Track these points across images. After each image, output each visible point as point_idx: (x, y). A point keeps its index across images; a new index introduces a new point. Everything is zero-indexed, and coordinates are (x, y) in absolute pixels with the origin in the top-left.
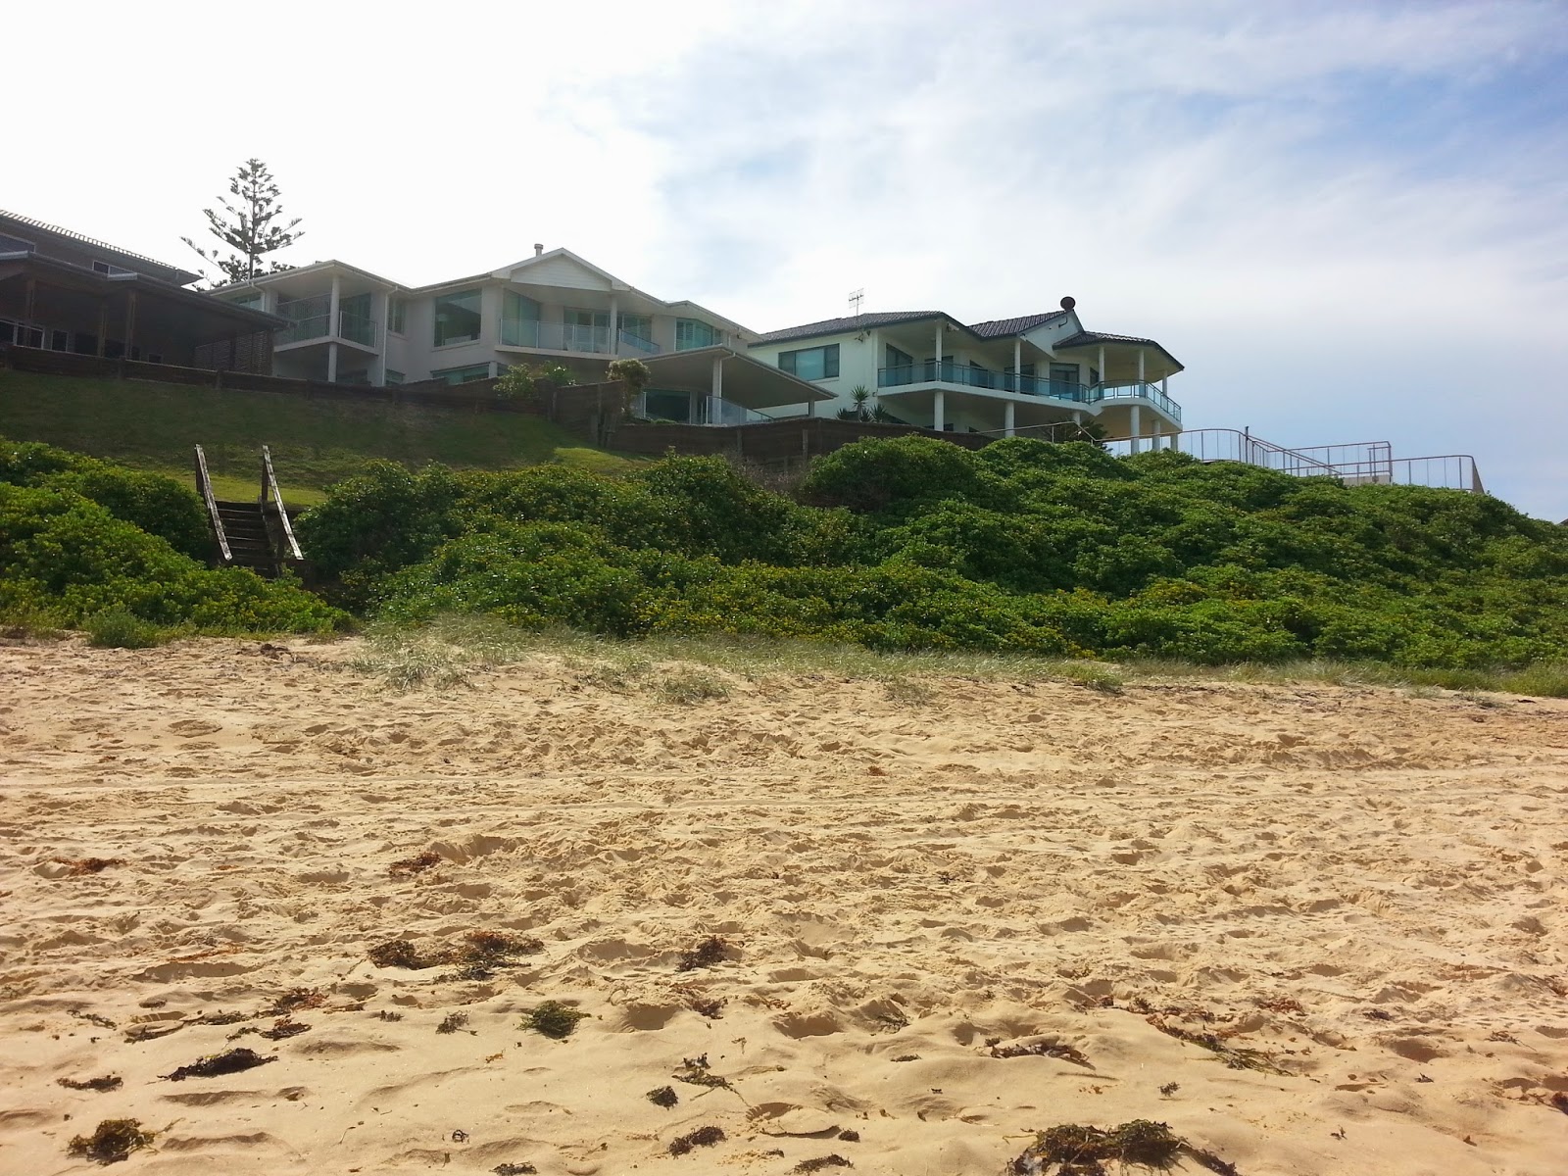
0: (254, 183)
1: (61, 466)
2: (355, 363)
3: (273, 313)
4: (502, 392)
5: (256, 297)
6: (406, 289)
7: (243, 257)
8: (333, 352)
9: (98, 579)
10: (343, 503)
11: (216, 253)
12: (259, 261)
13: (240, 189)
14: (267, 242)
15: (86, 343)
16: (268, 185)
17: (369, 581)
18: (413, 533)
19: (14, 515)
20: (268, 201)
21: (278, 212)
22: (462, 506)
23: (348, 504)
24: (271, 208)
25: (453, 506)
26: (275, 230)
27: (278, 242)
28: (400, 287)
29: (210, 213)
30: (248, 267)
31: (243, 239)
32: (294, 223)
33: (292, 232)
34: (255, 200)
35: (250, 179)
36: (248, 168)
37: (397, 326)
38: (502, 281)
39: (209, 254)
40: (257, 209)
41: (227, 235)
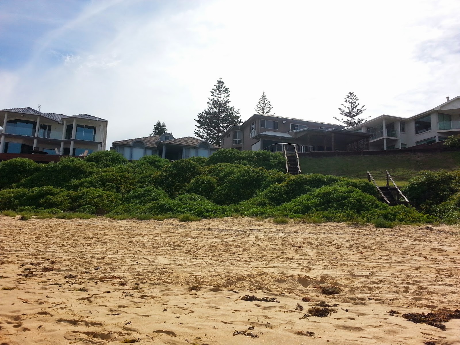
0: (351, 98)
1: (336, 180)
2: (391, 143)
3: (366, 132)
4: (446, 145)
5: (360, 129)
6: (405, 119)
7: (350, 119)
8: (385, 141)
9: (368, 209)
10: (415, 185)
11: (342, 119)
12: (354, 119)
13: (348, 101)
14: (356, 113)
15: (321, 148)
16: (355, 98)
17: (430, 207)
18: (441, 192)
19: (341, 194)
20: (355, 102)
21: (358, 105)
22: (454, 183)
23: (416, 184)
24: (356, 104)
25: (451, 183)
26: (358, 110)
27: (359, 113)
28: (403, 119)
29: (340, 109)
30: (351, 121)
31: (350, 114)
32: (363, 107)
33: (362, 110)
34: (352, 103)
35: (350, 98)
36: (349, 95)
37: (403, 130)
38: (437, 111)
39: (341, 120)
40: (353, 105)
41: (345, 114)
